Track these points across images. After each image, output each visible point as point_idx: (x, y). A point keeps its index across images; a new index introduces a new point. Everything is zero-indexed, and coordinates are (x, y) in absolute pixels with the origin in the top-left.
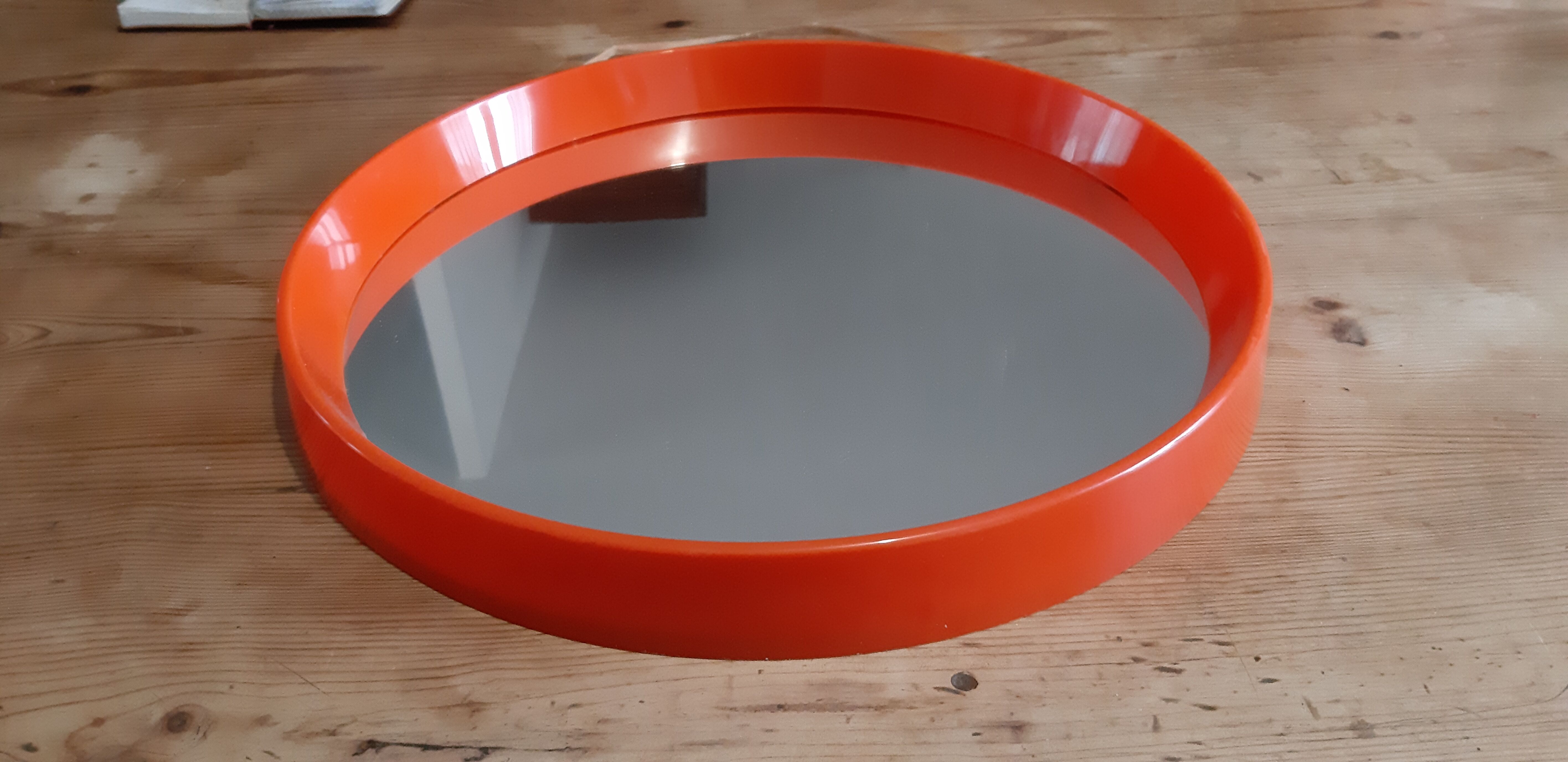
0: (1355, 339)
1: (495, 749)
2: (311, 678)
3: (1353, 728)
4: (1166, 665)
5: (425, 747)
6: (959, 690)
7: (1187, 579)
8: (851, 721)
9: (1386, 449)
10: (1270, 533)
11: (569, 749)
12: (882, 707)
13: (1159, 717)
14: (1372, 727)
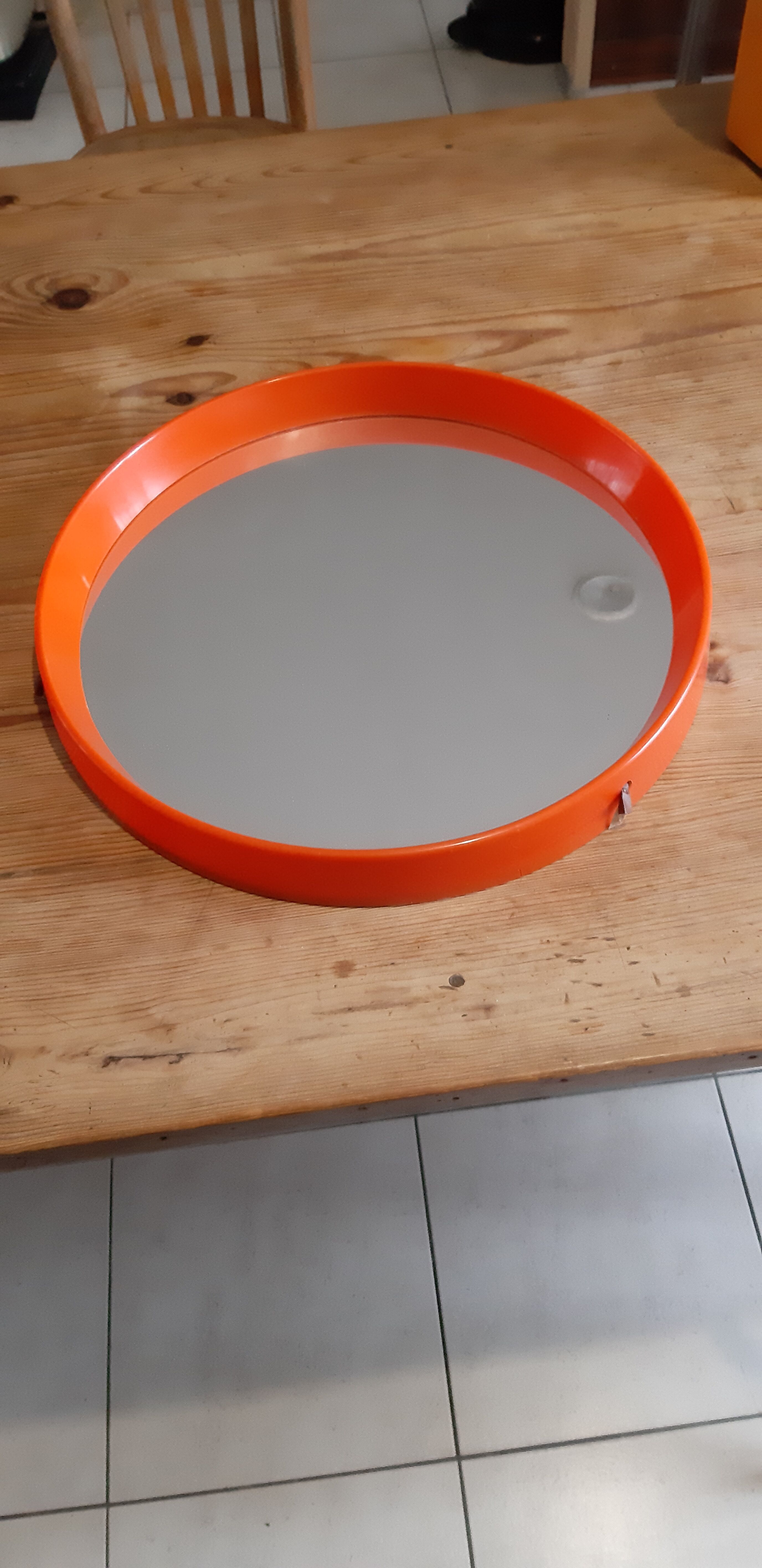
0: (722, 678)
1: (187, 1054)
2: (63, 1018)
3: (678, 991)
4: (575, 958)
5: (144, 1057)
6: (453, 987)
7: (592, 893)
8: (392, 1014)
9: (729, 777)
10: (646, 853)
11: (229, 1050)
12: (410, 1003)
13: (569, 994)
14: (690, 989)
